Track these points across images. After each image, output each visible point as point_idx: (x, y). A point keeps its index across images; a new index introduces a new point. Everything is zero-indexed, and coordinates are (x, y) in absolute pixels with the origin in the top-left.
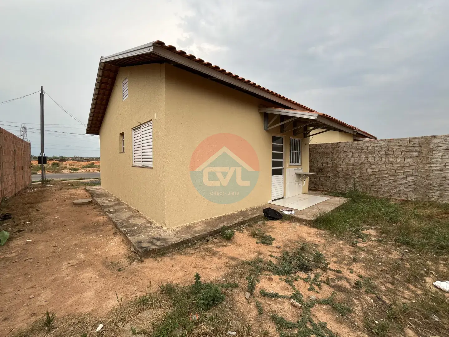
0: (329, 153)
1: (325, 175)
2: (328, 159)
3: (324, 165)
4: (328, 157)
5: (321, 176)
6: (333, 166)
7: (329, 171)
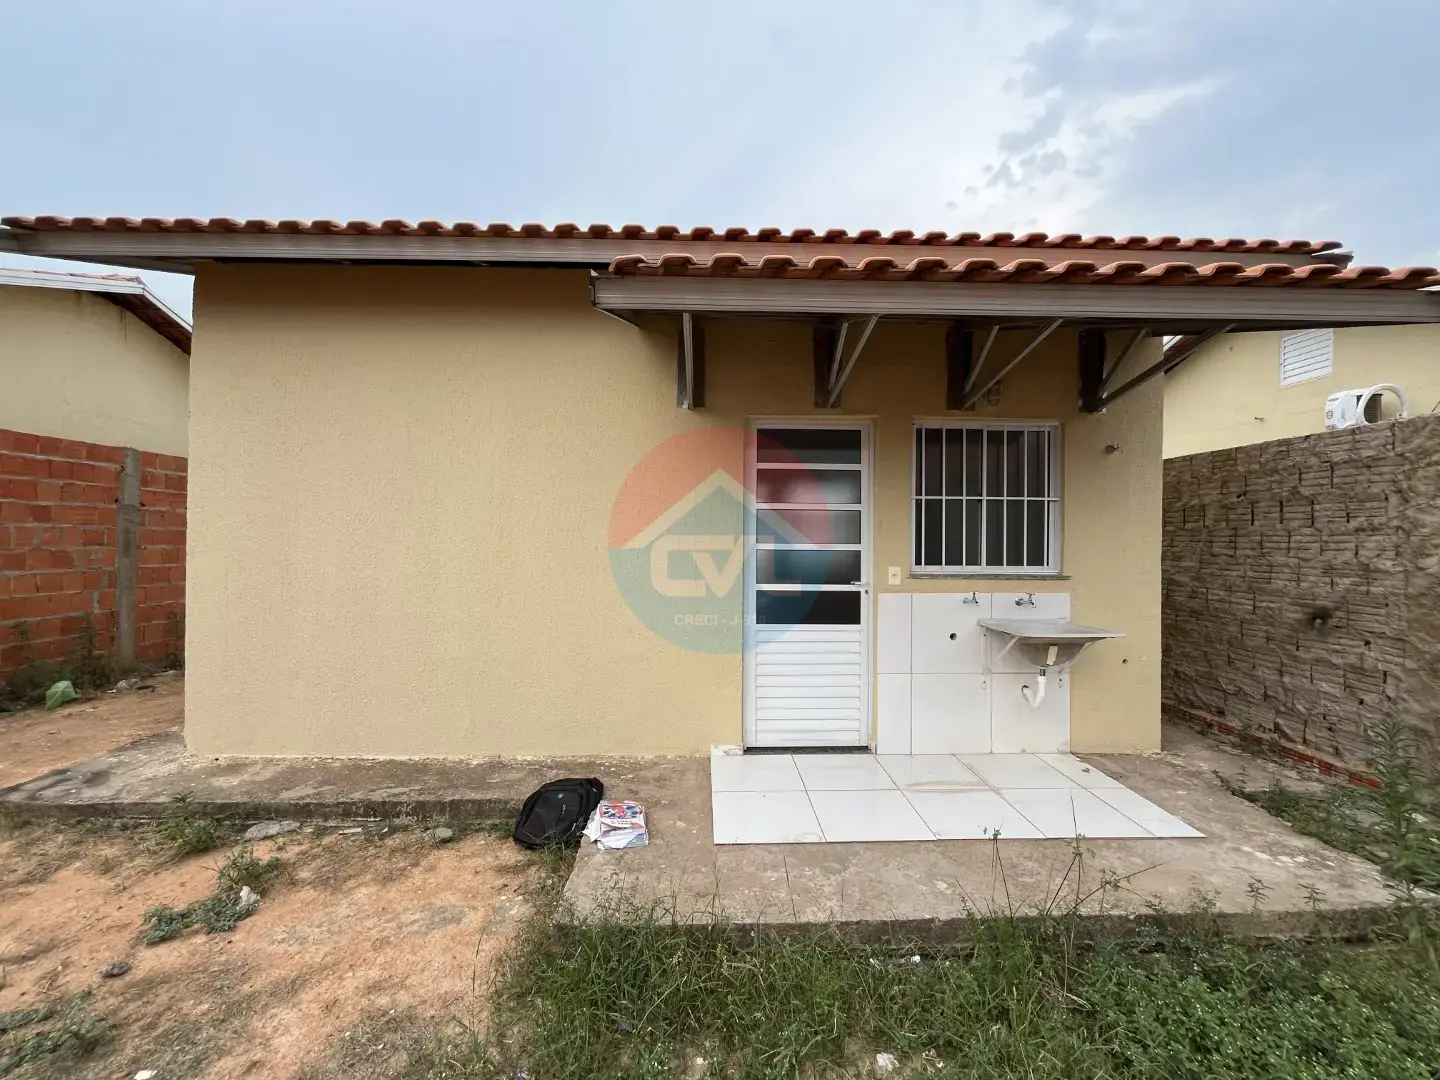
0: (1373, 498)
1: (1352, 659)
2: (1371, 543)
3: (1344, 583)
4: (1375, 530)
5: (1319, 661)
6: (1407, 597)
7: (1377, 628)
